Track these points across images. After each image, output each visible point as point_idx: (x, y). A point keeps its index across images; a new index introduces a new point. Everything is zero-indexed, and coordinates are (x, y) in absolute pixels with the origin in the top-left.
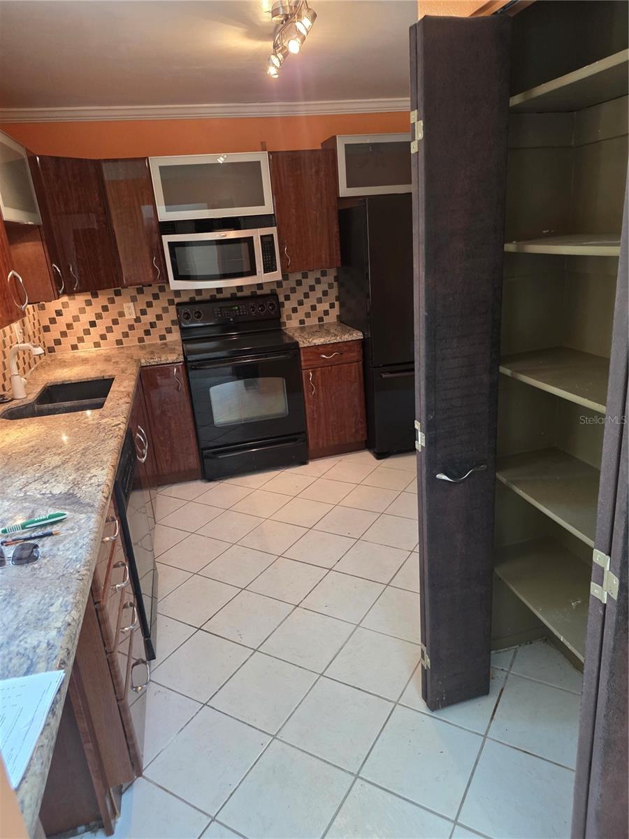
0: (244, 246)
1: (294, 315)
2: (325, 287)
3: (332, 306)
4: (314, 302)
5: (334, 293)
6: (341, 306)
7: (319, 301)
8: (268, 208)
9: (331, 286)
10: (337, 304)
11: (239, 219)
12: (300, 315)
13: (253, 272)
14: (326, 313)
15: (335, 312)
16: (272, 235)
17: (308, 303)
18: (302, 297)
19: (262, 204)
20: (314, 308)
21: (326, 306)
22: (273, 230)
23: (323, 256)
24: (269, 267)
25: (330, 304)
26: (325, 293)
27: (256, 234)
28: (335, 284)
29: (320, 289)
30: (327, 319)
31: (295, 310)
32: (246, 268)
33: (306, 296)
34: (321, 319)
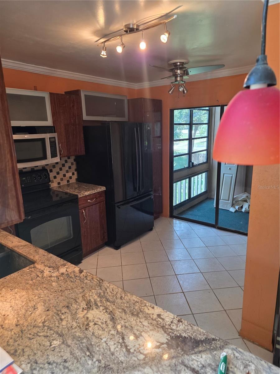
0: (40, 143)
1: (54, 180)
2: (70, 164)
3: (73, 174)
4: (65, 173)
5: (74, 167)
6: (78, 173)
7: (67, 172)
8: (49, 122)
9: (72, 164)
10: (76, 173)
11: (36, 127)
12: (58, 180)
13: (45, 158)
14: (71, 178)
15: (75, 177)
16: (55, 138)
17: (62, 173)
18: (59, 170)
19: (46, 120)
20: (64, 175)
21: (70, 174)
22: (55, 135)
23: (77, 149)
24: (54, 155)
25: (72, 173)
26: (70, 168)
27: (47, 136)
28: (75, 163)
29: (67, 165)
30: (71, 181)
31: (55, 177)
32: (41, 155)
33: (61, 169)
34: (68, 181)
